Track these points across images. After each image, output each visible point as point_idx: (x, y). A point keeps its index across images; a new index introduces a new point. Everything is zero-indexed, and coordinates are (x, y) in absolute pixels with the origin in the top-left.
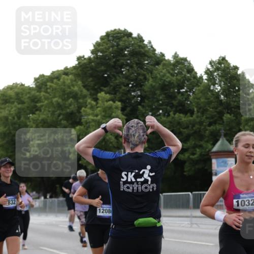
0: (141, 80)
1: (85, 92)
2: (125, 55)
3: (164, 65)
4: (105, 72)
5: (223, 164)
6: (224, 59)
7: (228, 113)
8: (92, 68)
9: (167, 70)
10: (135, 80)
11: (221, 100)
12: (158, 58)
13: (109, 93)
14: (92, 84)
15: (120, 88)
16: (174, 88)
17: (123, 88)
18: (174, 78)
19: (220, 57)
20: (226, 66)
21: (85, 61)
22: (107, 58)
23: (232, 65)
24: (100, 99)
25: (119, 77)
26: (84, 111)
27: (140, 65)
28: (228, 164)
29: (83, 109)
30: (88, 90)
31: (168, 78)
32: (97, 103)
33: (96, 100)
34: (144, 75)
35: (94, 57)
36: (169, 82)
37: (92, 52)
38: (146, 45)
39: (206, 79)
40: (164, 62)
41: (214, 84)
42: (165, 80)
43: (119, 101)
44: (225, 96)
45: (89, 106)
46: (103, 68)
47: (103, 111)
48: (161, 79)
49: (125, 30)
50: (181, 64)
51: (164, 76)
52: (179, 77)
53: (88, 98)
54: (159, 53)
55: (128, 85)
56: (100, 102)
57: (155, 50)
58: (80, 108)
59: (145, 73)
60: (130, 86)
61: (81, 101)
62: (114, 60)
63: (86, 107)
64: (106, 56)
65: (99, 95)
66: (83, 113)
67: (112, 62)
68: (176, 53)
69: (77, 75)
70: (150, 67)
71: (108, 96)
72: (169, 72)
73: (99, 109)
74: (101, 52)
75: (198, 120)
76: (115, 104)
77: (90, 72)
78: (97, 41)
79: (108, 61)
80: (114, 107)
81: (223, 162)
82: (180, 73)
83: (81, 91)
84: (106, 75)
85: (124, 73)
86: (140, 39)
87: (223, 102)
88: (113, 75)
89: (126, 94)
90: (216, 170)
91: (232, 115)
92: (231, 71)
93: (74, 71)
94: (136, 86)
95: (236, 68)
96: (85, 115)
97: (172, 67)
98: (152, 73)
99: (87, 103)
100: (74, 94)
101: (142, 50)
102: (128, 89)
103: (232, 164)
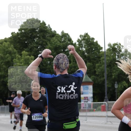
0: (44, 44)
1: (15, 50)
2: (36, 32)
3: (57, 37)
4: (26, 40)
5: (86, 88)
6: (87, 34)
7: (89, 62)
8: (19, 38)
9: (58, 40)
10: (41, 45)
11: (85, 56)
12: (53, 33)
13: (28, 51)
14: (19, 46)
15: (34, 49)
16: (61, 49)
17: (35, 49)
18: (62, 44)
19: (85, 33)
20: (88, 38)
21: (16, 35)
22: (27, 33)
23: (91, 37)
24: (23, 54)
25: (33, 43)
26: (15, 60)
27: (44, 37)
28: (89, 88)
29: (14, 59)
30: (17, 50)
31: (58, 43)
32: (21, 57)
33: (21, 55)
34: (46, 42)
35: (20, 33)
36: (59, 46)
37: (19, 30)
38: (47, 27)
39: (78, 44)
40: (57, 35)
41: (82, 47)
42: (57, 45)
43: (33, 56)
44: (88, 53)
45: (17, 58)
46: (25, 38)
47: (25, 61)
48: (54, 44)
49: (37, 19)
50: (65, 36)
51: (56, 42)
52: (64, 44)
53: (16, 54)
54: (53, 31)
56: (23, 56)
57: (51, 29)
58: (12, 59)
59: (46, 41)
60: (39, 47)
61: (13, 55)
62: (30, 34)
63: (16, 58)
64: (26, 32)
65: (22, 52)
66: (14, 62)
67: (29, 36)
69: (11, 42)
70: (49, 38)
71: (27, 53)
72: (59, 41)
73: (22, 60)
74: (24, 30)
75: (73, 66)
76: (31, 57)
77: (18, 40)
78: (22, 25)
79: (27, 35)
80: (30, 58)
81: (86, 87)
82: (64, 41)
83: (13, 50)
84: (26, 42)
85: (36, 41)
86: (44, 23)
87: (87, 56)
88: (30, 42)
89: (36, 52)
90: (83, 92)
91: (91, 63)
92: (91, 40)
93: (10, 40)
94: (42, 48)
95: (93, 39)
96: (15, 63)
97: (60, 38)
98: (50, 41)
99: (16, 57)
100: (10, 51)
101: (45, 30)
102: (37, 49)
103: (91, 88)
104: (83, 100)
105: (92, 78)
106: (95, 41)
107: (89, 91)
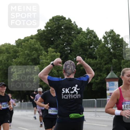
0: (70, 41)
1: (41, 48)
2: (62, 29)
3: (82, 34)
4: (52, 37)
5: (112, 85)
6: (112, 31)
7: (114, 58)
8: (45, 36)
9: (83, 37)
10: (67, 41)
11: (111, 52)
12: (79, 30)
13: (54, 48)
14: (45, 43)
15: (60, 46)
16: (87, 45)
17: (61, 45)
18: (87, 41)
19: (110, 30)
20: (114, 34)
21: (42, 32)
22: (53, 30)
23: (116, 34)
24: (49, 51)
25: (59, 40)
26: (41, 57)
27: (70, 34)
28: (114, 85)
29: (41, 56)
30: (43, 47)
31: (84, 41)
32: (48, 53)
33: (47, 52)
34: (72, 39)
35: (46, 30)
36: (85, 43)
37: (45, 27)
38: (73, 24)
39: (103, 41)
40: (82, 32)
41: (108, 44)
42: (82, 42)
43: (59, 52)
44: (113, 50)
45: (43, 55)
46: (50, 35)
47: (51, 58)
48: (80, 41)
49: (62, 16)
50: (91, 33)
51: (82, 39)
52: (89, 40)
53: (43, 51)
54: (79, 28)
55: (63, 44)
56: (49, 53)
57: (77, 26)
58: (39, 56)
59: (72, 38)
60: (65, 44)
61: (39, 52)
62: (56, 31)
63: (42, 55)
65: (49, 49)
66: (40, 59)
67: (55, 33)
68: (88, 28)
69: (37, 39)
70: (75, 35)
71: (53, 50)
72: (84, 38)
73: (49, 56)
74: (50, 27)
75: (99, 62)
76: (57, 54)
77: (44, 37)
78: (48, 22)
79: (53, 32)
80: (56, 55)
81: (112, 84)
82: (90, 38)
83: (40, 47)
84: (52, 39)
85: (61, 38)
86: (70, 20)
87: (112, 53)
88: (56, 39)
89: (62, 49)
90: (108, 88)
91: (117, 60)
92: (116, 37)
93: (36, 37)
94: (68, 45)
95: (119, 35)
96: (42, 60)
97: (86, 35)
98: (75, 38)
99: (43, 53)
100: (36, 49)
101: (71, 26)
102: (63, 46)
103: (116, 84)
104: (109, 96)
105: (118, 74)
106: (120, 38)
107: (115, 87)
